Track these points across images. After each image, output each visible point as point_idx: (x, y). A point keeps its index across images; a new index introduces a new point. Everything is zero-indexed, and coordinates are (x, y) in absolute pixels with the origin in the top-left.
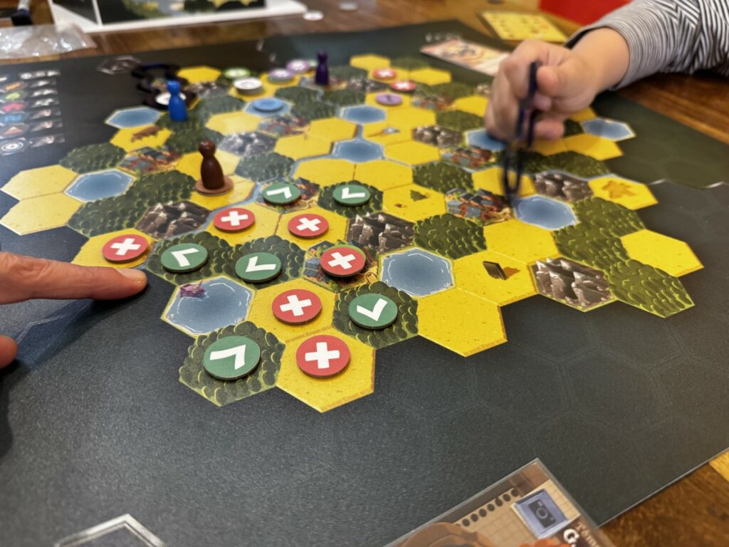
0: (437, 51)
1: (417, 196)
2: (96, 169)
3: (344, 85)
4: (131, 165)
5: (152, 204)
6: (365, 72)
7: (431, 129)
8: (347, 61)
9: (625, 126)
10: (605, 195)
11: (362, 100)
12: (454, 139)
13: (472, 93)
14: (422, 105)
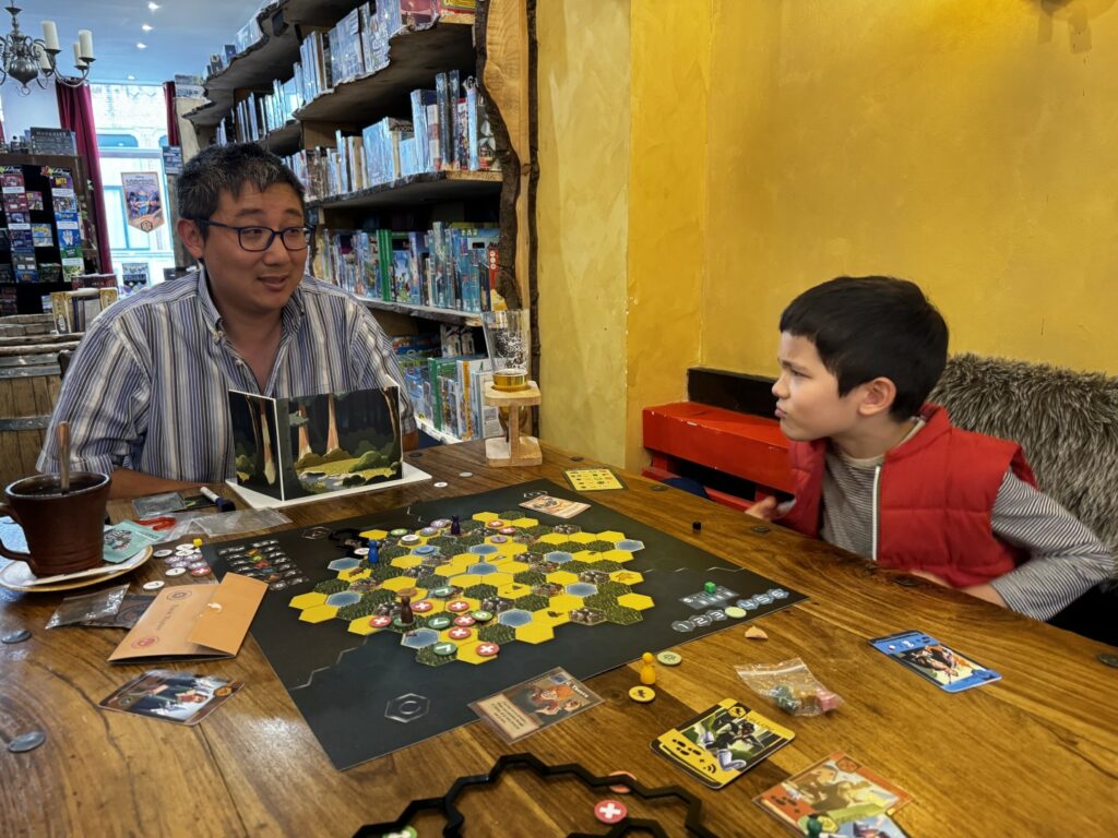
0: (529, 505)
1: (515, 588)
2: (336, 592)
3: (470, 533)
4: (356, 588)
5: (377, 605)
6: (483, 523)
7: (524, 555)
8: (471, 518)
9: (641, 543)
10: (616, 580)
11: (483, 542)
12: (538, 558)
13: (551, 532)
14: (520, 541)
